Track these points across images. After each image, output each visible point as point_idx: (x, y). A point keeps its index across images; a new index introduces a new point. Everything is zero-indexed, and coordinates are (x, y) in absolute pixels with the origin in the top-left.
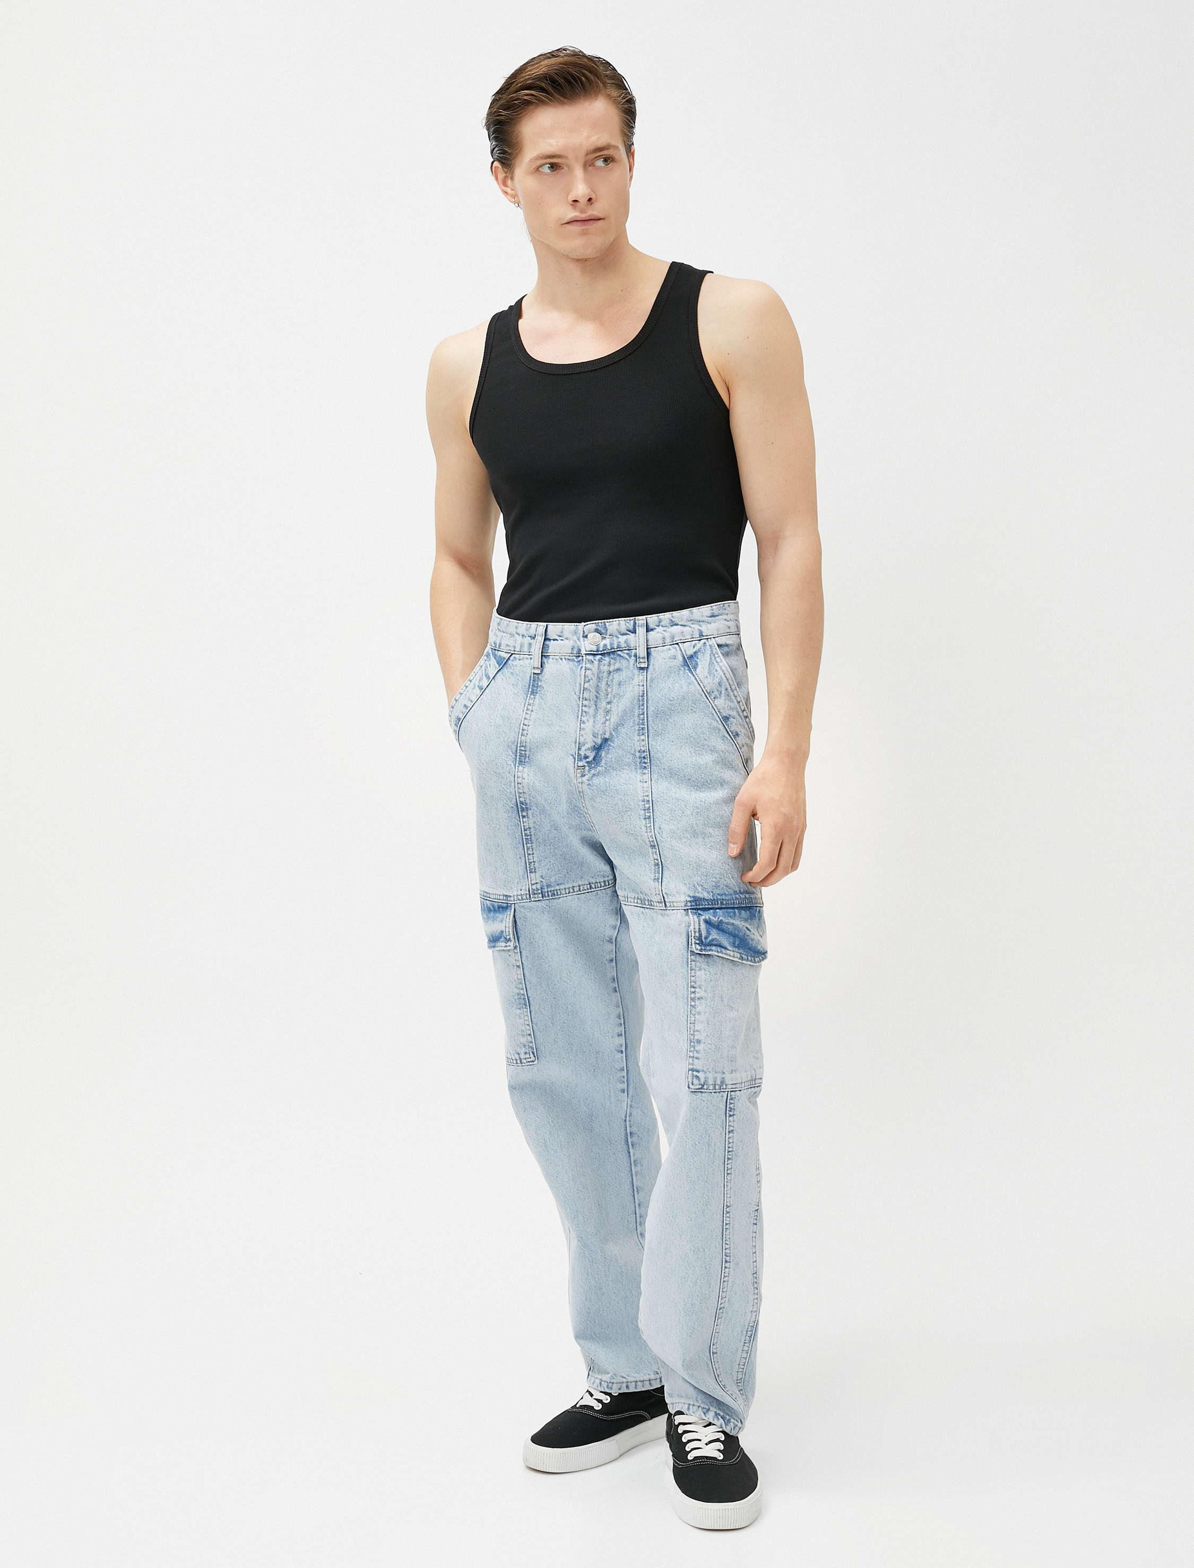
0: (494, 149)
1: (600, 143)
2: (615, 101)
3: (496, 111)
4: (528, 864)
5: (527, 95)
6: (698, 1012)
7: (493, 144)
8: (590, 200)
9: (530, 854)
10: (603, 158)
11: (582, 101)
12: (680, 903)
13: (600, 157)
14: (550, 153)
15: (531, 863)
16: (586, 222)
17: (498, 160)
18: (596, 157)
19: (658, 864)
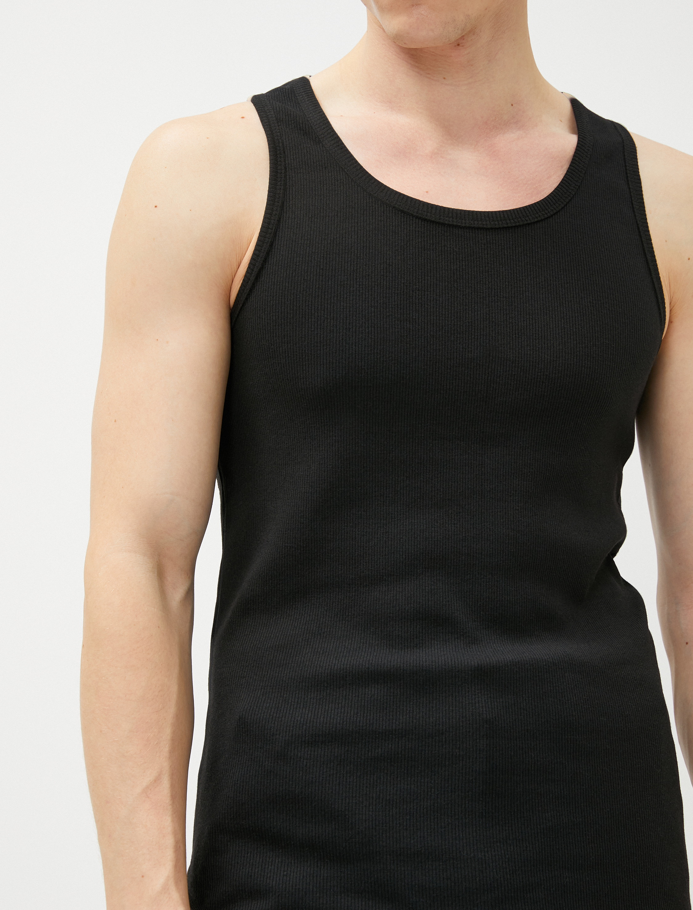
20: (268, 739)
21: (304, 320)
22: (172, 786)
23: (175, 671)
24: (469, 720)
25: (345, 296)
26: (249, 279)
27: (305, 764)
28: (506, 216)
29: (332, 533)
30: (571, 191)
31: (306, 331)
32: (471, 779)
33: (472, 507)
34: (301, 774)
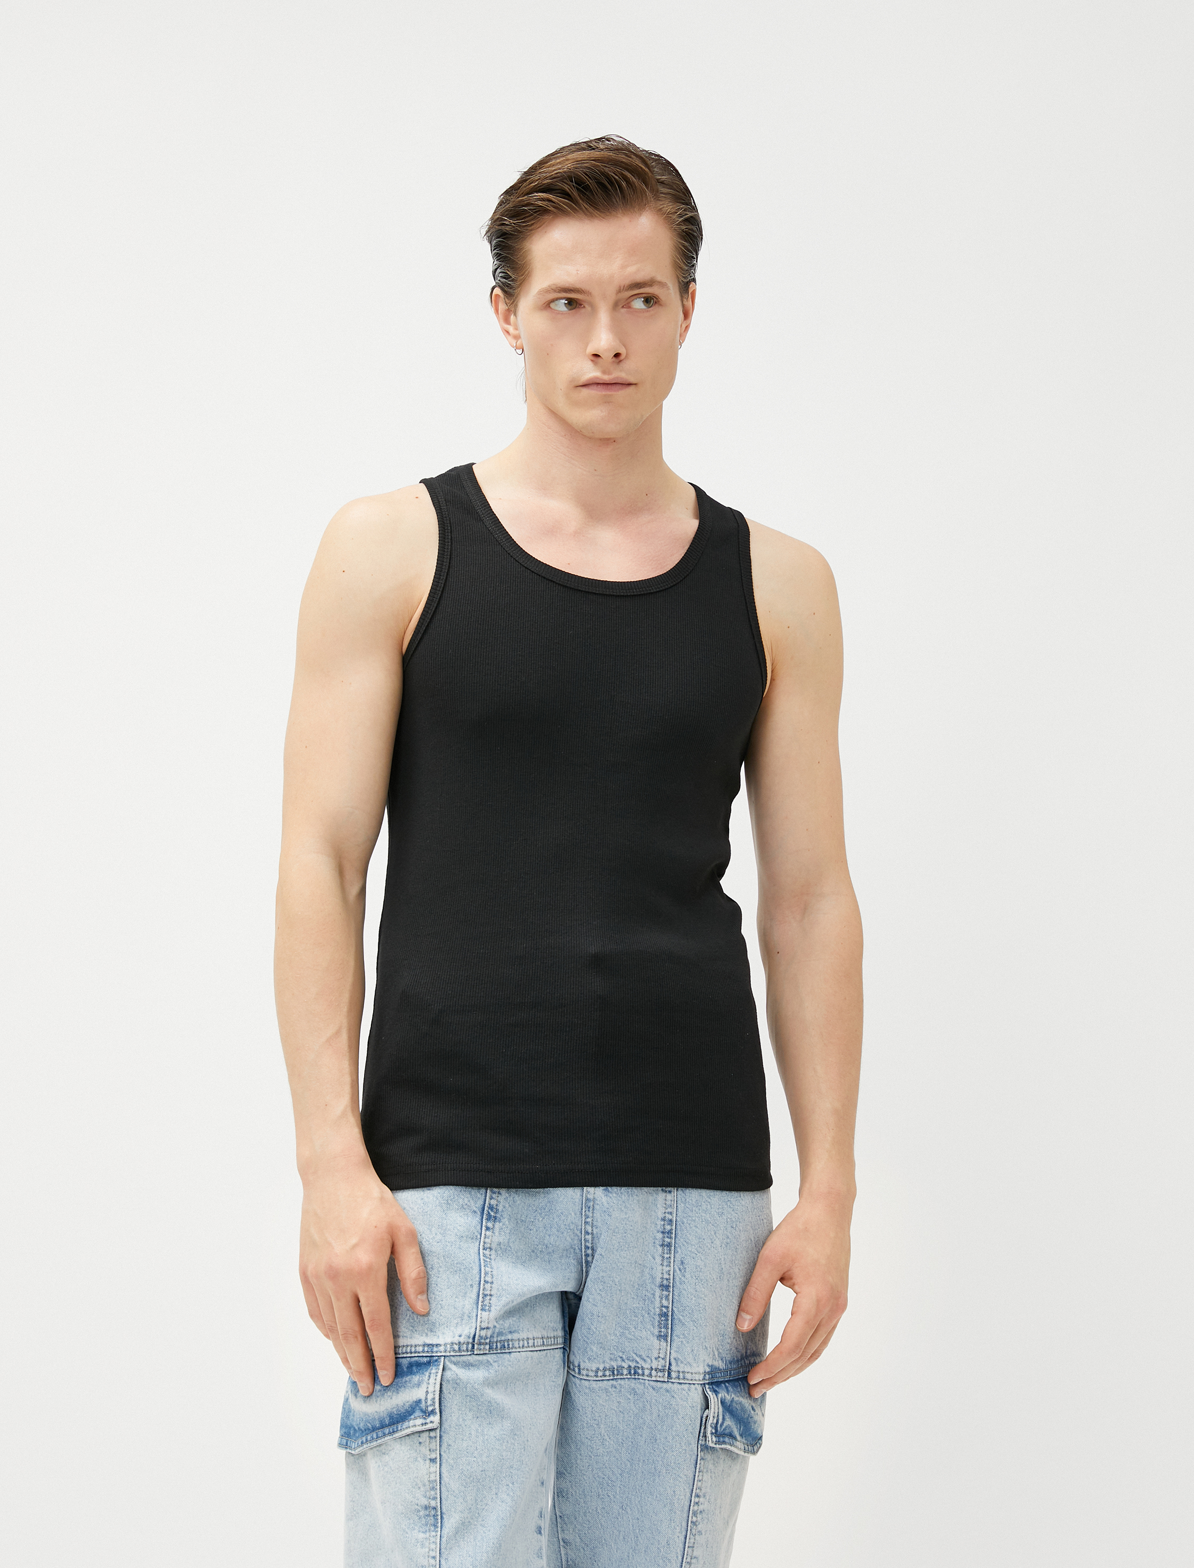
0: (496, 269)
1: (640, 277)
2: (668, 218)
3: (498, 218)
4: (481, 1296)
5: (543, 200)
6: (699, 1532)
7: (495, 263)
8: (617, 355)
9: (487, 1282)
10: (644, 298)
11: (619, 215)
12: (697, 1376)
13: (639, 296)
14: (567, 285)
15: (485, 1295)
16: (610, 386)
17: (500, 286)
18: (632, 296)
19: (666, 1315)
20: (425, 1008)
21: (464, 665)
22: (349, 1038)
23: (353, 950)
24: (586, 996)
25: (498, 646)
26: (419, 631)
27: (454, 1028)
28: (633, 586)
29: (480, 839)
30: (689, 567)
31: (466, 673)
32: (586, 1042)
33: (596, 821)
34: (451, 1036)
